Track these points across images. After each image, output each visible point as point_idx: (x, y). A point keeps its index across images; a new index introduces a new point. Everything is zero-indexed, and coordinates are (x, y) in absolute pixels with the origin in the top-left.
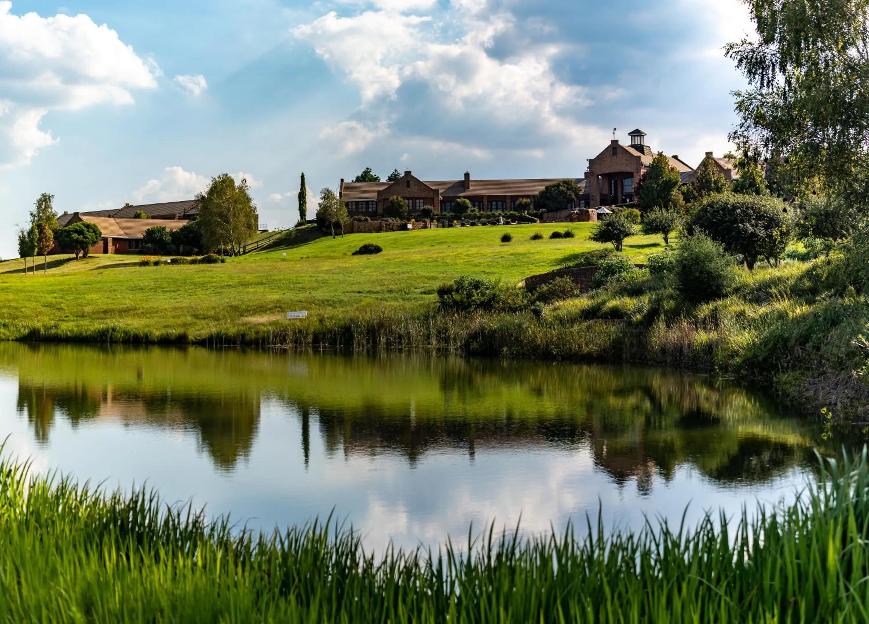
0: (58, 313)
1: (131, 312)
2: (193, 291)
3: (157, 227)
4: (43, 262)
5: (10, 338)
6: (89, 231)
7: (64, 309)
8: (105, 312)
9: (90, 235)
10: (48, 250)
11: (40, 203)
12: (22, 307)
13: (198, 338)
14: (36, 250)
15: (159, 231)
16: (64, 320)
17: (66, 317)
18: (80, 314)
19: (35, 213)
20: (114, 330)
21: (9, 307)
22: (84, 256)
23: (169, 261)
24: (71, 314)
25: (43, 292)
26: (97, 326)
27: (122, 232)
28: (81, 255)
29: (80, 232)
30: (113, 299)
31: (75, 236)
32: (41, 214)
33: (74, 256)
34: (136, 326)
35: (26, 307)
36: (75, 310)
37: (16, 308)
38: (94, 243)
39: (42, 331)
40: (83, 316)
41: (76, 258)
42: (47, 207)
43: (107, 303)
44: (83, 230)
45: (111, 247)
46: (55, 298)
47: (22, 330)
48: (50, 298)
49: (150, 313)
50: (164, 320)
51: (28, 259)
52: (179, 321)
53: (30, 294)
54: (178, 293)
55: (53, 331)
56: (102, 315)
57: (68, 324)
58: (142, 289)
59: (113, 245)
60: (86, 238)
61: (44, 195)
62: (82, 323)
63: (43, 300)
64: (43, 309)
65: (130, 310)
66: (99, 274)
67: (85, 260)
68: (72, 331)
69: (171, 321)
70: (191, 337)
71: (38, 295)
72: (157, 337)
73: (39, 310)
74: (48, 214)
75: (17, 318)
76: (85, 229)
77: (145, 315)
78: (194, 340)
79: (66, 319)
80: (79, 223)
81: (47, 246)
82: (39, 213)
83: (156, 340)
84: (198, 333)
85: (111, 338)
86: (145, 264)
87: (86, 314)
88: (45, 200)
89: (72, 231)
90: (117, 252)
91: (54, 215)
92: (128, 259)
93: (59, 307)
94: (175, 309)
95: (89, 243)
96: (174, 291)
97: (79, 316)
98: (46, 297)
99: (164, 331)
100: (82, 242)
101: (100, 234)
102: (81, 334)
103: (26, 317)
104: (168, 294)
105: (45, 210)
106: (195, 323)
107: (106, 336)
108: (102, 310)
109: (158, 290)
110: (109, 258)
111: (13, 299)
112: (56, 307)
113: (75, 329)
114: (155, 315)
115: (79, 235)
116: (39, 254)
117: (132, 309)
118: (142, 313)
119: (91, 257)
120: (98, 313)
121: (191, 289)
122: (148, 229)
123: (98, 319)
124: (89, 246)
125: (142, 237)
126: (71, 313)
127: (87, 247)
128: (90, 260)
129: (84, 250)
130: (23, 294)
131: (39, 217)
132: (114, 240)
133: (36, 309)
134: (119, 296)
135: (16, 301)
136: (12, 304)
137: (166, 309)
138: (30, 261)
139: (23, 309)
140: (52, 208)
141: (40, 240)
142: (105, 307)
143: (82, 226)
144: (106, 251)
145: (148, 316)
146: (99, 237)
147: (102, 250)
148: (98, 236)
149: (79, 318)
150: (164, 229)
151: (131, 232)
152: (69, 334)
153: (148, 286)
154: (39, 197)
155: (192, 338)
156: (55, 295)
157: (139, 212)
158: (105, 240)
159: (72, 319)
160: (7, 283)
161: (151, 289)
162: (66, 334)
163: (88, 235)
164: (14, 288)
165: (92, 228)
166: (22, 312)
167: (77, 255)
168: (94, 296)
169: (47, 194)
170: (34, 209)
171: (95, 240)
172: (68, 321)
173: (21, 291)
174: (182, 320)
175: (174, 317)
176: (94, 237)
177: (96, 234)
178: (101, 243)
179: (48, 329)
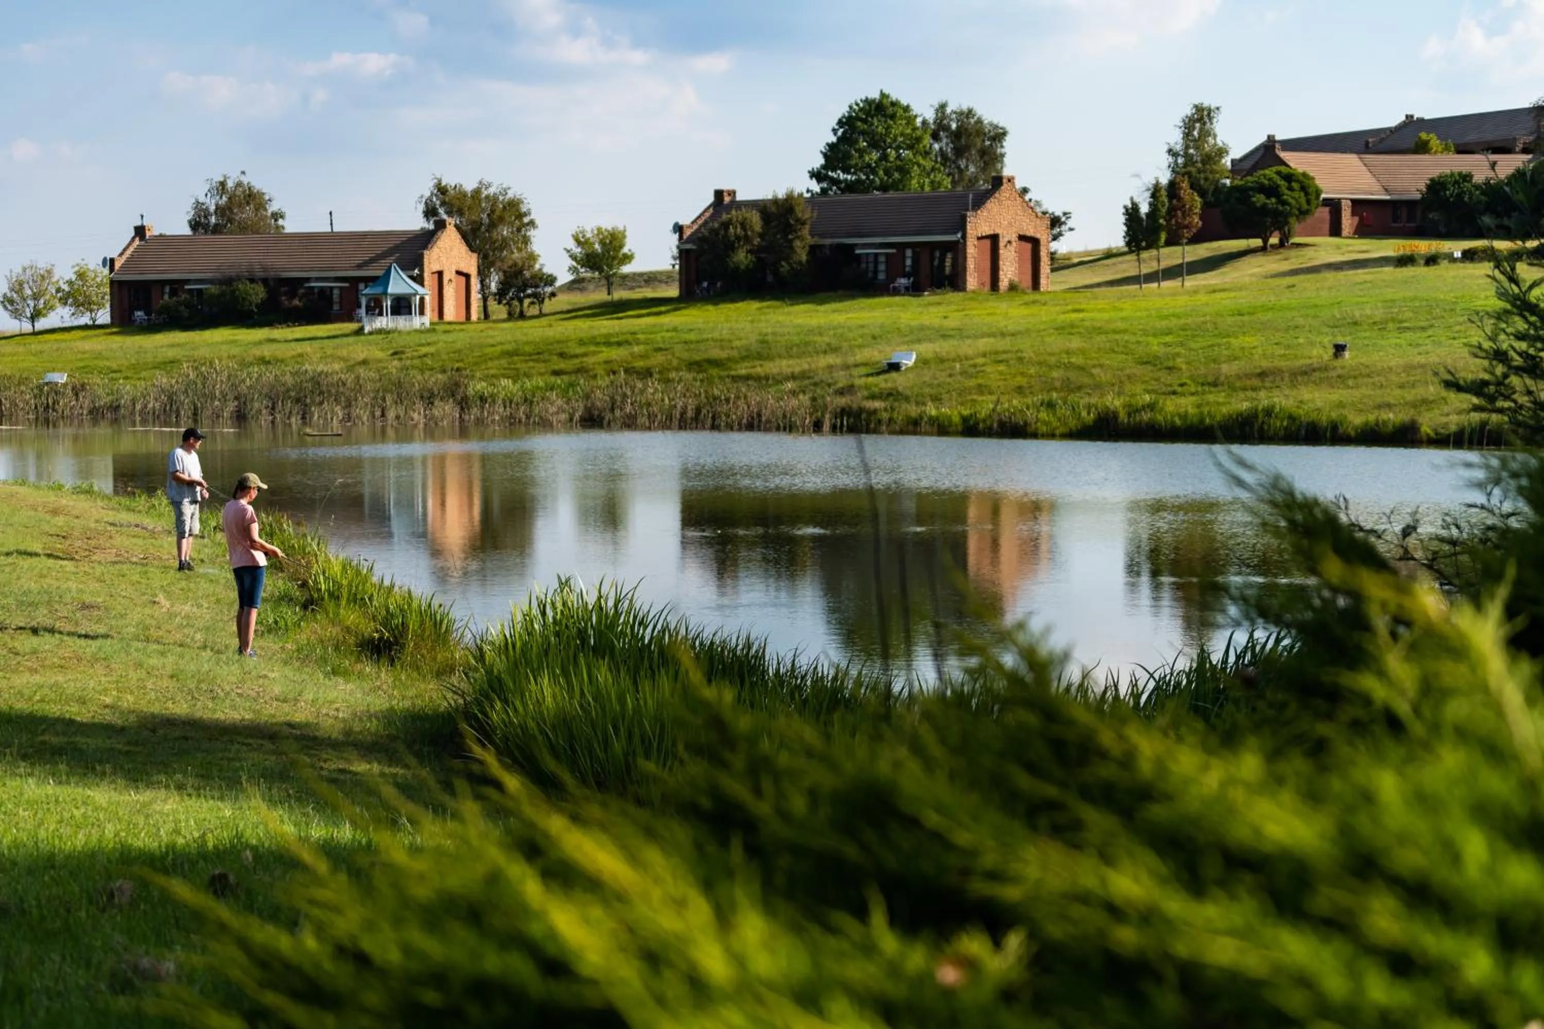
0: (1165, 377)
1: (1317, 374)
2: (1462, 328)
3: (1452, 174)
4: (1180, 261)
5: (1058, 432)
6: (1290, 189)
7: (1180, 369)
8: (1262, 375)
9: (1294, 197)
10: (1187, 234)
11: (1189, 125)
12: (1094, 366)
13: (1442, 431)
14: (1163, 236)
15: (1456, 182)
16: (1174, 393)
17: (1182, 385)
18: (1210, 379)
19: (1179, 148)
20: (1269, 412)
21: (1069, 366)
22: (1282, 245)
23: (1458, 254)
24: (1194, 381)
25: (1145, 333)
26: (1241, 404)
27: (1377, 187)
28: (1274, 240)
29: (1271, 191)
30: (1289, 347)
31: (1260, 199)
32: (1191, 151)
33: (1257, 242)
34: (1319, 404)
35: (1101, 366)
36: (1203, 371)
37: (1081, 368)
38: (1303, 213)
39: (1123, 416)
40: (1215, 384)
41: (1263, 249)
42: (1206, 133)
43: (1273, 356)
44: (1278, 186)
45: (1348, 222)
46: (1166, 345)
47: (1084, 414)
48: (1155, 346)
49: (1355, 377)
50: (1379, 392)
51: (1145, 255)
52: (1410, 395)
53: (1117, 337)
54: (1430, 332)
55: (1146, 416)
56: (1256, 382)
57: (1182, 401)
58: (1356, 323)
59: (1354, 214)
60: (1284, 203)
61: (1199, 109)
62: (1211, 398)
63: (1140, 350)
64: (1138, 370)
65: (1314, 370)
66: (1289, 287)
67: (1284, 253)
68: (1184, 417)
69: (1394, 395)
70: (1426, 429)
71: (1133, 339)
72: (1356, 429)
73: (1128, 371)
74: (1207, 149)
75: (1079, 388)
76: (1283, 183)
77: (1343, 382)
78: (1432, 434)
79: (1179, 389)
80: (1270, 172)
81: (1187, 227)
82: (1187, 147)
83: (1353, 433)
84: (1444, 420)
85: (1261, 429)
86: (1404, 261)
87: (1222, 379)
88: (1200, 120)
89: (1251, 189)
90: (1363, 231)
91: (1222, 152)
92: (1378, 250)
93: (1171, 364)
94: (1409, 368)
95: (1290, 214)
96: (1423, 329)
97: (1209, 384)
98: (1148, 344)
99: (1372, 418)
100: (1276, 214)
101: (1318, 192)
102: (1202, 421)
103: (1098, 387)
104: (1408, 335)
105: (1198, 143)
106: (1444, 399)
107: (1252, 427)
108: (1259, 371)
109: (1391, 325)
110: (1338, 247)
111: (1078, 349)
112: (1166, 364)
113: (1191, 410)
114: (1366, 380)
115: (1268, 197)
116: (1169, 243)
117: (1319, 369)
118: (1339, 376)
119: (1298, 245)
120: (1248, 376)
121: (1461, 324)
122: (1432, 180)
123: (1245, 389)
124: (1292, 220)
125: (1418, 196)
126: (1192, 378)
127: (1287, 223)
128: (1293, 253)
129: (1280, 229)
130: (1103, 337)
131: (1186, 155)
132: (1357, 204)
133: (1122, 370)
134: (1301, 341)
135: (1083, 352)
136: (1073, 360)
137: (1391, 369)
138: (1150, 261)
139: (1095, 371)
140: (1215, 136)
141: (1171, 212)
142: (1265, 364)
143: (1277, 178)
144: (1335, 230)
145: (1351, 382)
146: (1314, 202)
147: (1326, 227)
148: (1313, 197)
149: (1206, 388)
150: (1467, 177)
151: (1395, 184)
152: (1178, 422)
153: (1369, 317)
154: (1189, 111)
155: (1429, 431)
156: (1168, 339)
157: (1424, 136)
158: (1334, 206)
159: (1193, 390)
160: (1082, 311)
161: (1375, 323)
162: (1173, 422)
163: (1287, 196)
164: (1087, 324)
165: (1298, 181)
166: (1092, 375)
167: (1265, 241)
168: (1248, 341)
169: (1206, 104)
170: (1176, 138)
171: (1305, 207)
172: (1183, 395)
173: (1099, 331)
174: (1420, 392)
175: (1402, 387)
176: (1303, 200)
177: (1307, 194)
178: (1324, 213)
179: (1137, 411)
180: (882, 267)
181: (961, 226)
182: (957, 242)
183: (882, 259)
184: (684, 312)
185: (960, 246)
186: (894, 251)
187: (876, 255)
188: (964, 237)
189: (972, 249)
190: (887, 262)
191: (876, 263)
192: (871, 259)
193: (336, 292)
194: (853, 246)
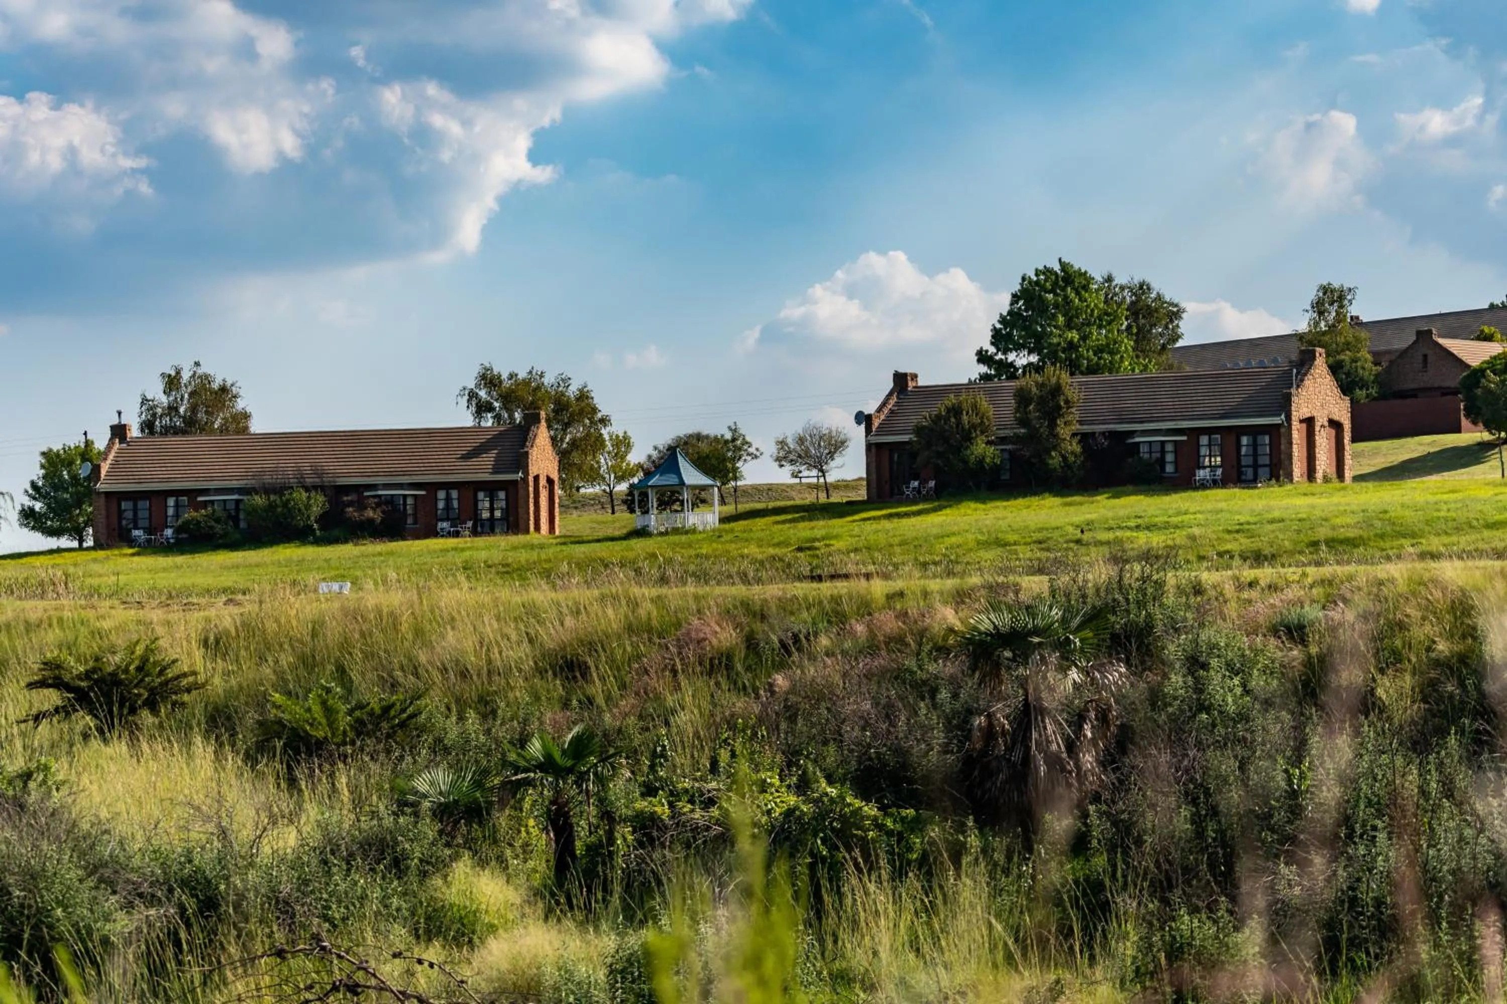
180: (1170, 457)
181: (1285, 405)
182: (1278, 426)
183: (1169, 447)
184: (948, 511)
185: (1283, 430)
186: (1184, 438)
187: (1163, 443)
188: (1289, 418)
189: (1298, 434)
190: (1176, 452)
191: (1163, 452)
192: (1157, 448)
193: (410, 501)
194: (1132, 433)
